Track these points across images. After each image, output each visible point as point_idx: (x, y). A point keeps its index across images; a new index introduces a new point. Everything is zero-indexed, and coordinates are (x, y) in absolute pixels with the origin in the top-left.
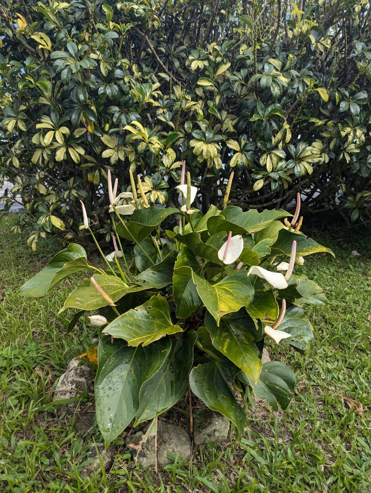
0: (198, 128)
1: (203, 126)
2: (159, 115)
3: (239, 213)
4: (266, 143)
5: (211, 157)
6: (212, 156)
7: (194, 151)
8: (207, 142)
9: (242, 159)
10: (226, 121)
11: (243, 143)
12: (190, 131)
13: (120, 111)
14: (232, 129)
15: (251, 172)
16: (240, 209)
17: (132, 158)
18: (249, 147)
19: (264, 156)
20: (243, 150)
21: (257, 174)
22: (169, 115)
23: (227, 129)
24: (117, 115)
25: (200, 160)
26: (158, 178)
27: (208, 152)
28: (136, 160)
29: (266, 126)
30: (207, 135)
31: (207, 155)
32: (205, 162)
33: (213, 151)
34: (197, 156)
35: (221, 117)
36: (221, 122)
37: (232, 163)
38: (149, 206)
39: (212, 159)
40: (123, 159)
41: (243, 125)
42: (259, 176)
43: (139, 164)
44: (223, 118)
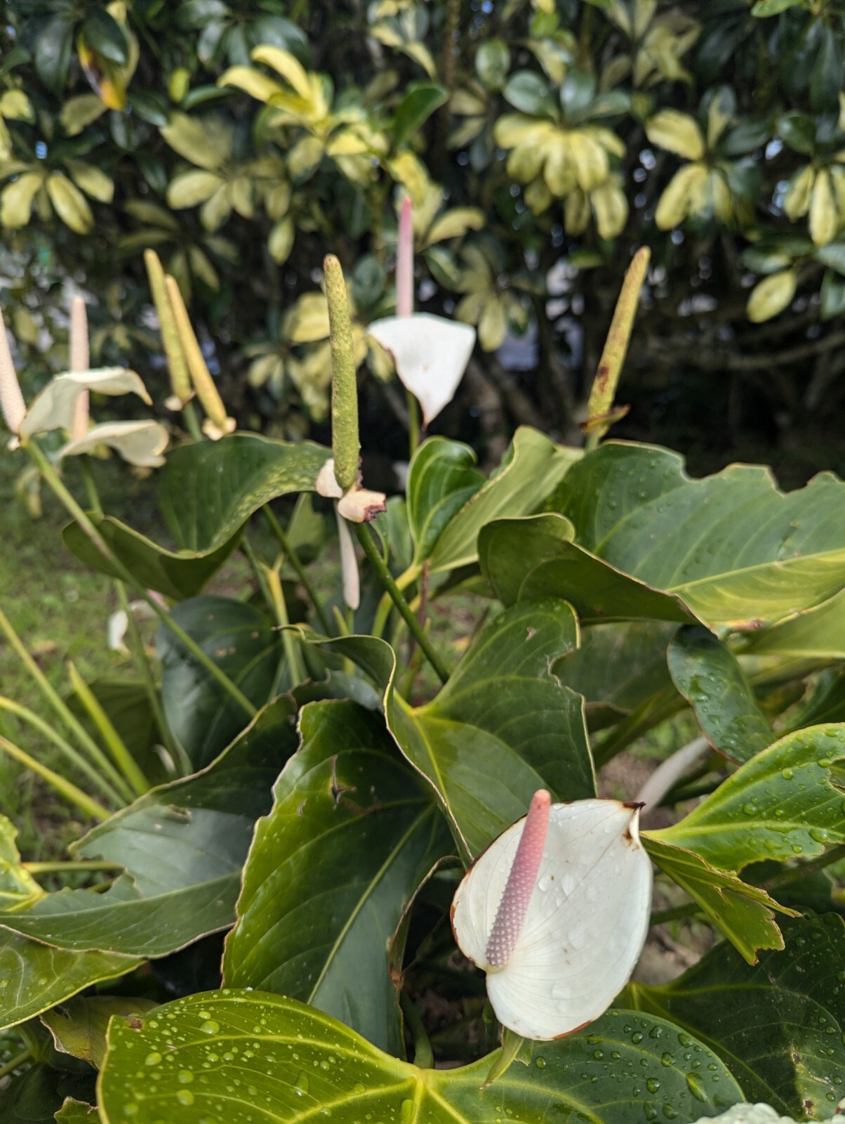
0: (534, 65)
1: (554, 58)
2: (378, 22)
3: (665, 483)
4: (817, 120)
5: (578, 187)
6: (585, 180)
7: (513, 164)
8: (568, 122)
9: (707, 189)
10: (652, 39)
11: (717, 122)
12: (499, 81)
13: (226, 18)
14: (672, 69)
15: (742, 244)
16: (676, 461)
17: (278, 202)
18: (740, 142)
19: (804, 178)
20: (715, 156)
21: (767, 249)
22: (417, 21)
23: (654, 71)
24: (213, 31)
25: (537, 201)
26: (375, 280)
27: (568, 164)
28: (296, 214)
29: (820, 44)
30: (568, 95)
31: (563, 179)
32: (557, 208)
33: (591, 161)
34: (524, 187)
35: (632, 17)
36: (629, 45)
37: (667, 212)
38: (230, 425)
39: (584, 195)
40: (245, 208)
41: (719, 49)
42: (775, 261)
43: (309, 225)
44: (641, 25)
